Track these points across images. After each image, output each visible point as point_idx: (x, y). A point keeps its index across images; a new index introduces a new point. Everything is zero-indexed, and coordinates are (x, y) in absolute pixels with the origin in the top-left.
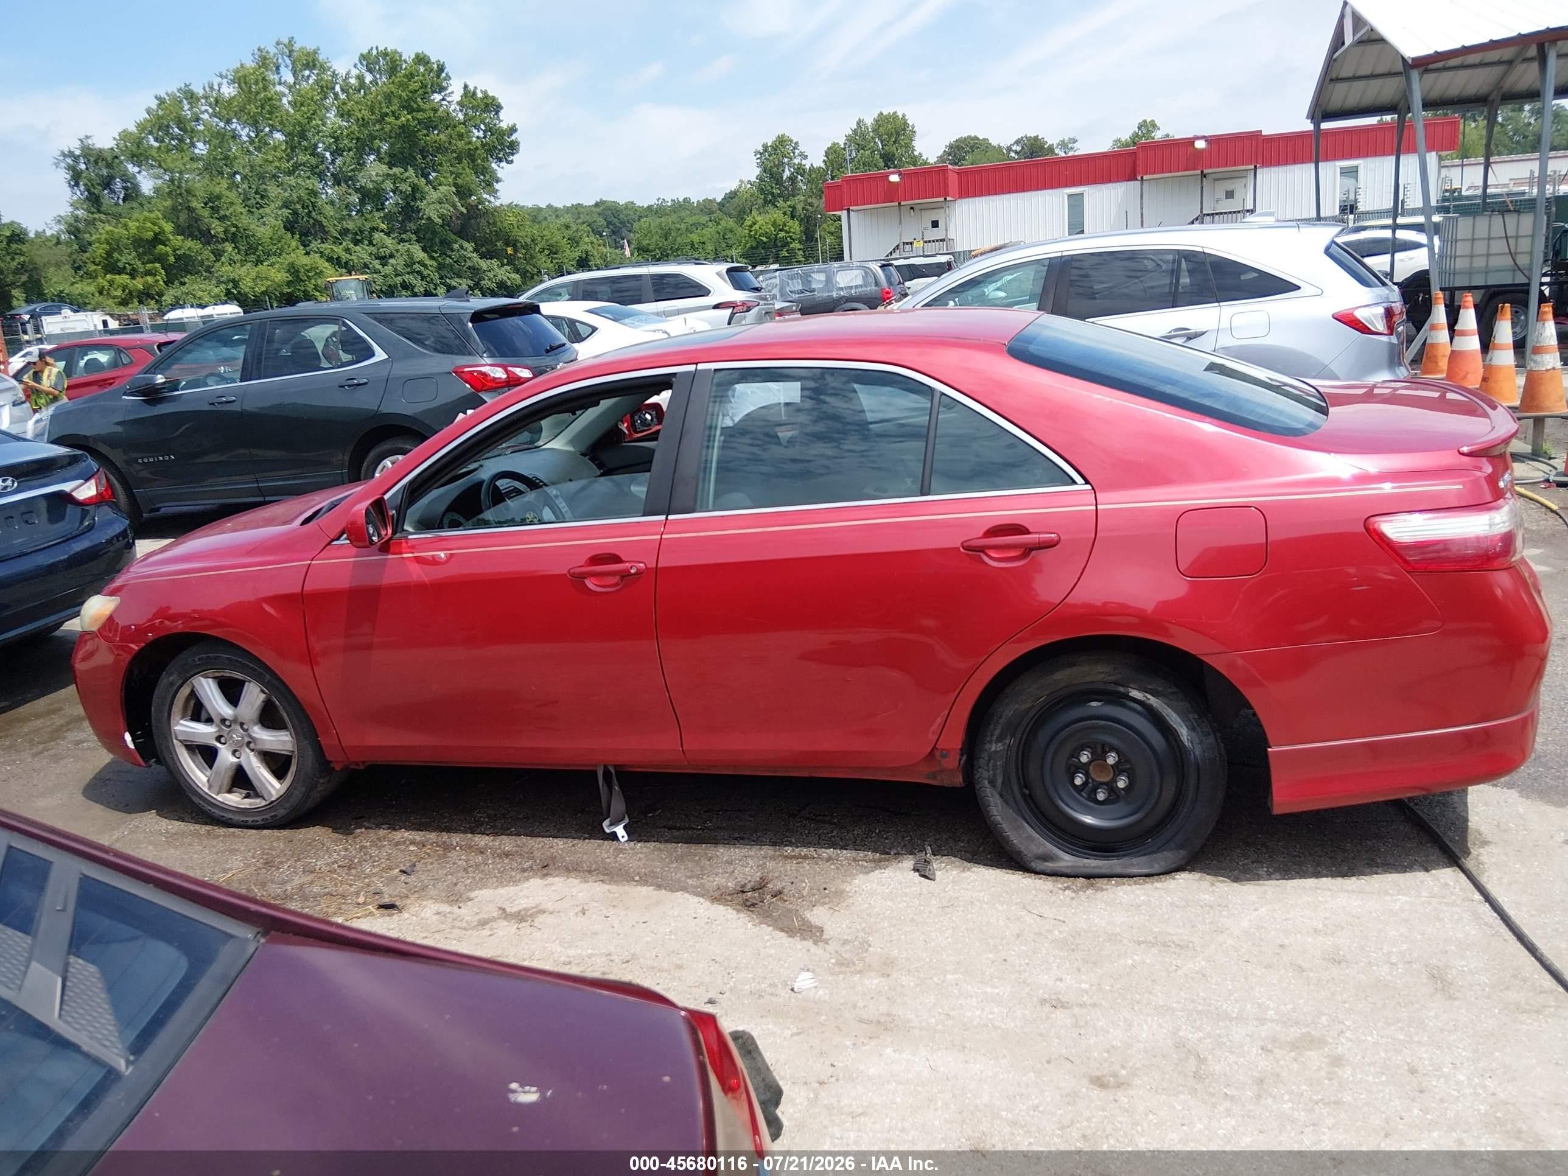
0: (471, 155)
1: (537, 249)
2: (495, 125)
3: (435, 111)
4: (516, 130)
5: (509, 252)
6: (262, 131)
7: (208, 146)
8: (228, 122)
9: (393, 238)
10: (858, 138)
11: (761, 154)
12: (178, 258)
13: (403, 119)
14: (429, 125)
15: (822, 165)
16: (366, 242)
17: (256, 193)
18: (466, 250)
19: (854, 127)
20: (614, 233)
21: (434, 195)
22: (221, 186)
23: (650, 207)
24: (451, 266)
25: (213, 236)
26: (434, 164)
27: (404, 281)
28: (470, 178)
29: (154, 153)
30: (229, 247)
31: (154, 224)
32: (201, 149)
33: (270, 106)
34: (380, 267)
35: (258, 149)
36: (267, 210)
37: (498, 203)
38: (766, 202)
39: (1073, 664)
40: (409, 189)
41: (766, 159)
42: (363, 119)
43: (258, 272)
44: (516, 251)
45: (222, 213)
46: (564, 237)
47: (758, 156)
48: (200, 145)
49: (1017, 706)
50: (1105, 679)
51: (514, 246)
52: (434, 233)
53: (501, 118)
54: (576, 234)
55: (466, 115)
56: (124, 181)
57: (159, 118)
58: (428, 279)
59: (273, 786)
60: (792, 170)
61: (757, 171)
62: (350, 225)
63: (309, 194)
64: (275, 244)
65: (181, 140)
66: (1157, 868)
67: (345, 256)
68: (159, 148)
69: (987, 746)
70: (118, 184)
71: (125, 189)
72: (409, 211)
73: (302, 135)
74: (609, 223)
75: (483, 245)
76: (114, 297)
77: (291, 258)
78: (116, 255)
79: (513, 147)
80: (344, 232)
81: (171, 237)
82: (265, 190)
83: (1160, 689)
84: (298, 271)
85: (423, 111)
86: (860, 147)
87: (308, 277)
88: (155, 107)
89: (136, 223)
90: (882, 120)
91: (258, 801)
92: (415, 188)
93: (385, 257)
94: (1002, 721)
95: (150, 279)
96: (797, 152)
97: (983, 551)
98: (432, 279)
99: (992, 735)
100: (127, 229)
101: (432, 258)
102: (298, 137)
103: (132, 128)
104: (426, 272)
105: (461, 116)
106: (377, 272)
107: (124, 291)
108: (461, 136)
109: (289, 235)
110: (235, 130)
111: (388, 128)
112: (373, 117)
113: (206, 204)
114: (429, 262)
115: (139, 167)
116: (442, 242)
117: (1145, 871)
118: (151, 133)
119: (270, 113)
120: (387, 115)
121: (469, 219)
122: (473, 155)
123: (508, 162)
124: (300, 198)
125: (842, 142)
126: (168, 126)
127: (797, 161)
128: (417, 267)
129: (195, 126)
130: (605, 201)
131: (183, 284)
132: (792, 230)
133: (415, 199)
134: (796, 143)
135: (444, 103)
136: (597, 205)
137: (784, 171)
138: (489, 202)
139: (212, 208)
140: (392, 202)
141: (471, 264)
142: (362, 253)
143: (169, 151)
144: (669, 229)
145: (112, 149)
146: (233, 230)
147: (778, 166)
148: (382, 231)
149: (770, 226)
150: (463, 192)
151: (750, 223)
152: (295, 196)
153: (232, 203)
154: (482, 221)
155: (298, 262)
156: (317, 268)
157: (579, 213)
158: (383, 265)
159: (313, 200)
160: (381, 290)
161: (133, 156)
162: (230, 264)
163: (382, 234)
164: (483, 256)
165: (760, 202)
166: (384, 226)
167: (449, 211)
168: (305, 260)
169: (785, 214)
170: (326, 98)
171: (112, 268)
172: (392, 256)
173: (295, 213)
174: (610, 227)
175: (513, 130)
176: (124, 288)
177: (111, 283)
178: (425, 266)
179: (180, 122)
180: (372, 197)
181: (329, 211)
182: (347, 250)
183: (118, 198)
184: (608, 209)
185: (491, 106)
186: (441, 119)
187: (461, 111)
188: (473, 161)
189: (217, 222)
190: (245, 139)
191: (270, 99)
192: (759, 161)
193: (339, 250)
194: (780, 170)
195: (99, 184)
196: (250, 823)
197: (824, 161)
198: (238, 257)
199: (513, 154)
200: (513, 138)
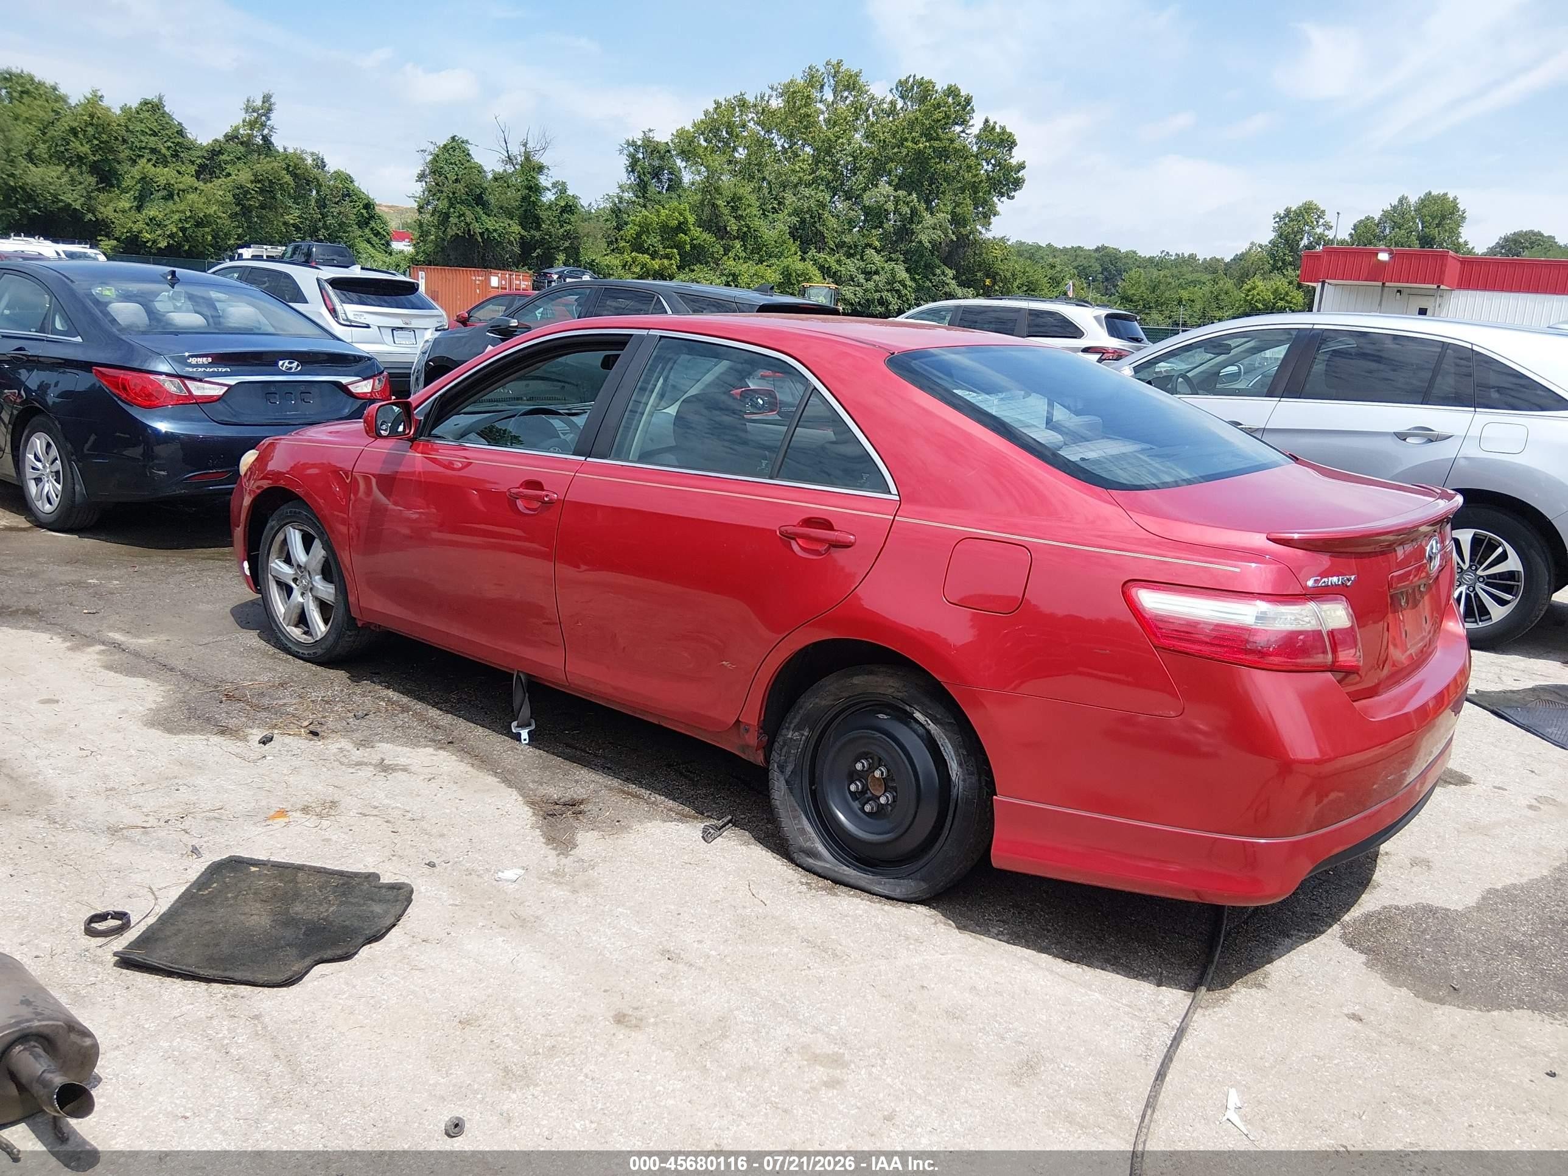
0: (975, 188)
1: (1016, 284)
2: (1006, 160)
3: (952, 141)
4: (1024, 168)
5: (987, 283)
6: (795, 143)
7: (746, 151)
8: (769, 131)
9: (882, 256)
10: (1397, 216)
11: (1280, 218)
12: (693, 247)
13: (921, 145)
14: (943, 154)
15: (1347, 238)
16: (859, 257)
17: (775, 199)
18: (945, 276)
19: (1395, 202)
20: (1107, 279)
21: (929, 219)
22: (746, 190)
23: (1151, 260)
24: (929, 288)
25: (727, 233)
26: (938, 192)
27: (881, 296)
28: (968, 208)
29: (701, 151)
30: (738, 244)
31: (681, 214)
32: (741, 154)
33: (806, 122)
34: (862, 281)
35: (788, 159)
36: (780, 216)
37: (989, 235)
38: (1274, 267)
39: (871, 673)
40: (909, 212)
41: (1285, 224)
42: (884, 141)
43: (756, 270)
44: (994, 283)
45: (740, 212)
46: (1046, 276)
47: (1277, 220)
48: (740, 150)
49: (817, 700)
50: (894, 694)
51: (994, 278)
52: (922, 256)
53: (1013, 155)
54: (1058, 275)
55: (980, 148)
56: (670, 173)
57: (714, 120)
58: (904, 299)
59: (320, 628)
60: (1311, 239)
61: (1272, 235)
62: (847, 239)
63: (818, 205)
64: (777, 247)
65: (727, 144)
66: (897, 893)
67: (835, 266)
68: (706, 148)
69: (784, 732)
70: (665, 177)
71: (670, 180)
72: (904, 232)
73: (828, 152)
74: (1105, 269)
75: (964, 274)
76: (634, 273)
77: (788, 261)
78: (644, 237)
79: (1018, 183)
80: (841, 245)
81: (692, 228)
82: (783, 198)
83: (938, 716)
84: (790, 275)
85: (940, 140)
86: (1396, 225)
87: (797, 280)
88: (711, 110)
89: (669, 211)
90: (1428, 200)
91: (310, 638)
92: (914, 212)
93: (871, 273)
94: (801, 712)
95: (666, 262)
96: (1321, 221)
97: (794, 539)
98: (908, 299)
99: (790, 723)
100: (658, 216)
101: (913, 279)
102: (825, 151)
103: (689, 127)
104: (904, 292)
105: (975, 149)
106: (860, 285)
107: (642, 269)
108: (969, 167)
109: (792, 241)
110: (773, 139)
111: (904, 151)
112: (894, 141)
113: (728, 203)
114: (909, 283)
115: (686, 162)
116: (926, 266)
117: (886, 892)
118: (703, 134)
119: (806, 128)
120: (906, 140)
121: (958, 247)
122: (977, 188)
123: (1009, 197)
124: (810, 209)
125: (1377, 216)
126: (718, 129)
127: (1319, 230)
128: (897, 286)
129: (741, 132)
130: (1106, 247)
131: (693, 271)
132: (1294, 301)
133: (911, 222)
134: (1323, 212)
135: (963, 135)
136: (1097, 250)
137: (1302, 239)
138: (980, 233)
139: (732, 207)
140: (892, 222)
141: (948, 290)
142: (851, 266)
143: (713, 152)
144: (1159, 282)
145: (667, 143)
146: (745, 229)
147: (1295, 234)
148: (875, 248)
149: (1269, 293)
150: (958, 220)
151: (1248, 287)
152: (806, 205)
153: (749, 205)
154: (969, 250)
155: (792, 267)
156: (807, 274)
157: (1076, 256)
158: (867, 280)
159: (820, 211)
160: (859, 302)
161: (683, 152)
162: (734, 259)
163: (873, 251)
164: (961, 284)
165: (1267, 267)
166: (877, 244)
167: (940, 237)
168: (800, 266)
169: (1290, 283)
170: (857, 119)
171: (638, 246)
172: (877, 273)
173: (803, 221)
174: (1105, 273)
175: (1021, 167)
176: (644, 265)
177: (634, 260)
178: (905, 286)
179: (730, 126)
180: (875, 216)
181: (833, 222)
182: (839, 262)
183: (663, 187)
184: (1108, 255)
185: (1007, 142)
186: (956, 151)
187: (977, 143)
188: (975, 193)
189: (733, 220)
190: (780, 148)
191: (809, 116)
192: (1276, 225)
193: (832, 261)
194: (1298, 238)
195: (649, 173)
196: (300, 655)
197: (1351, 234)
198: (744, 254)
199: (1015, 190)
200: (1020, 175)
